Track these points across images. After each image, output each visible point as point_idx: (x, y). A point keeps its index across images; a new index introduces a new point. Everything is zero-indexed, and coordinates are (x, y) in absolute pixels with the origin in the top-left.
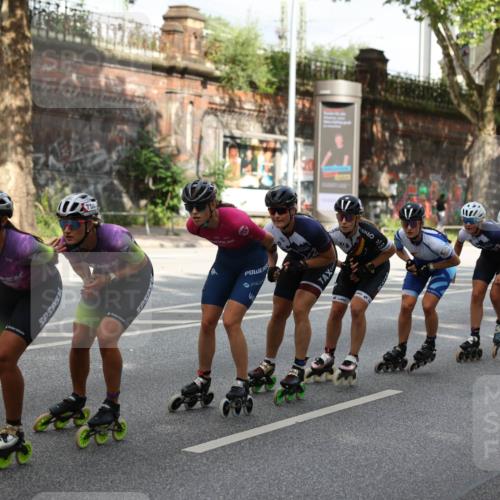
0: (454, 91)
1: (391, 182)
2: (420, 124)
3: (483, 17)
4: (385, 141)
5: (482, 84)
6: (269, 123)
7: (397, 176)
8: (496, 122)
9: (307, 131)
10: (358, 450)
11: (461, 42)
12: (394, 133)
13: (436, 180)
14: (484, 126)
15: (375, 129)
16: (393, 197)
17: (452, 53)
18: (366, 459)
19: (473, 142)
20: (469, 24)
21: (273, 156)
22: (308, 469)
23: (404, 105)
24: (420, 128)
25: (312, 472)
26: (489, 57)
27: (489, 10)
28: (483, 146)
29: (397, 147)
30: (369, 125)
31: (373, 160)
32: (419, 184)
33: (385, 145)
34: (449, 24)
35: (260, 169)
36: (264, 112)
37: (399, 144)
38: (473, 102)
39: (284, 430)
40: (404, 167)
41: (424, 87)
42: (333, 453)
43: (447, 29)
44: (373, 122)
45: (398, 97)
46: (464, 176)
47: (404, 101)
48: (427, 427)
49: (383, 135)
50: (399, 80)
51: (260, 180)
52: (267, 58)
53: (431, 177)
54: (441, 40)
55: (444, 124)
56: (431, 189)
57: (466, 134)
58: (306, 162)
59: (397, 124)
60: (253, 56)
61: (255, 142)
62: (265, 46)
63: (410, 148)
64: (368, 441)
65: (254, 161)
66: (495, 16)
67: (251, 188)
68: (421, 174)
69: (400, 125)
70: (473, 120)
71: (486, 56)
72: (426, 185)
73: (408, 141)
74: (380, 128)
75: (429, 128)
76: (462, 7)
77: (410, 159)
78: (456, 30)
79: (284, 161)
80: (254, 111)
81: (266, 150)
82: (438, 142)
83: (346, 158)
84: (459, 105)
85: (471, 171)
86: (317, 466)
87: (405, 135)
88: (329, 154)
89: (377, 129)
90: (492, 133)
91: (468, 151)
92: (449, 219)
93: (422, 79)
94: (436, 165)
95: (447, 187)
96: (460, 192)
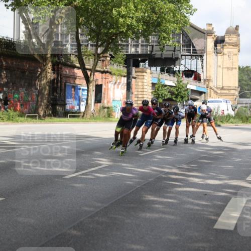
2: (14, 63)
7: (3, 90)
8: (52, 62)
12: (1, 68)
13: (22, 91)
14: (46, 64)
19: (41, 72)
23: (6, 53)
24: (14, 65)
28: (46, 74)
29: (3, 74)
32: (14, 93)
40: (6, 85)
45: (3, 50)
46: (37, 89)
47: (6, 51)
48: (18, 216)
50: (3, 41)
53: (20, 89)
55: (26, 63)
56: (20, 96)
57: (38, 68)
59: (2, 63)
63: (9, 75)
68: (15, 87)
69: (4, 63)
70: (41, 61)
72: (18, 94)
73: (8, 71)
75: (19, 65)
77: (9, 80)
82: (23, 72)
85: (40, 87)
90: (50, 67)
91: (39, 76)
92: (29, 111)
93: (15, 40)
94: (22, 83)
95: (28, 95)
96: (35, 97)
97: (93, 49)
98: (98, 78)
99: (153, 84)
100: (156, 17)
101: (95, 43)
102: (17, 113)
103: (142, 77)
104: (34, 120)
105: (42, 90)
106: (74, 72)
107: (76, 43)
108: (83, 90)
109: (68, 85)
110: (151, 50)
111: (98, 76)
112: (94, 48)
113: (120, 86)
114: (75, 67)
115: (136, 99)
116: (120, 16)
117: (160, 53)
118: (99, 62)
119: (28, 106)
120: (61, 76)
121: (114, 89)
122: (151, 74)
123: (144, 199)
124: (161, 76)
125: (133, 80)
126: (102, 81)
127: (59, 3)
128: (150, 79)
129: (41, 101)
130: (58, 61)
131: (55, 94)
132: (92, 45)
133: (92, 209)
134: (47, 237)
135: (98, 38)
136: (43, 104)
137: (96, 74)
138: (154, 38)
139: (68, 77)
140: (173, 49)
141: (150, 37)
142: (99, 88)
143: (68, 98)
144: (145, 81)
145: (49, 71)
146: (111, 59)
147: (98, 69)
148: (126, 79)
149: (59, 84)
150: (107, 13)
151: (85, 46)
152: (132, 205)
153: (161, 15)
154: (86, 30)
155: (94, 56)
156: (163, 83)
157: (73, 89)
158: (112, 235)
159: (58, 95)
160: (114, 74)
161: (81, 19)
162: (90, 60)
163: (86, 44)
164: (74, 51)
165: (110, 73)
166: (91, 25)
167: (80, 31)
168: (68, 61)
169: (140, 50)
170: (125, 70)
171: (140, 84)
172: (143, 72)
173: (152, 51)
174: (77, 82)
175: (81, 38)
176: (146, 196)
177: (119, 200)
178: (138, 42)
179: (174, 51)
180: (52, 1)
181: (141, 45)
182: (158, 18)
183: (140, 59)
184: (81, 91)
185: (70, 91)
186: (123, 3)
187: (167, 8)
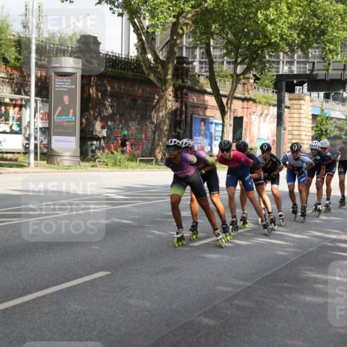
0: (145, 65)
1: (103, 128)
2: (123, 87)
3: (165, 13)
4: (99, 99)
5: (165, 59)
6: (17, 87)
7: (107, 124)
8: (174, 86)
9: (44, 92)
10: (80, 314)
11: (150, 30)
12: (104, 94)
13: (133, 126)
14: (166, 89)
15: (91, 91)
16: (104, 138)
17: (144, 38)
18: (86, 321)
19: (159, 100)
20: (156, 19)
21: (20, 110)
22: (45, 329)
23: (111, 74)
24: (122, 90)
25: (48, 332)
26: (169, 41)
27: (169, 9)
28: (166, 103)
29: (107, 103)
30: (87, 88)
31: (90, 113)
32: (122, 129)
33: (98, 102)
34: (142, 19)
35: (11, 119)
36: (13, 79)
37: (108, 102)
38: (159, 72)
39: (28, 302)
40: (111, 117)
41: (125, 62)
42: (63, 318)
43: (140, 22)
44: (90, 86)
45: (107, 69)
46: (152, 123)
47: (111, 71)
48: (128, 297)
49: (97, 95)
50: (107, 57)
51: (11, 127)
52: (15, 41)
53: (130, 124)
54: (136, 30)
56: (130, 132)
57: (154, 95)
58: (43, 114)
59: (106, 87)
60: (5, 40)
61: (7, 100)
62: (14, 33)
63: (115, 104)
64: (87, 308)
65: (7, 113)
66: (174, 14)
67: (4, 132)
68: (123, 121)
69: (109, 88)
70: (159, 85)
71: (167, 41)
72: (127, 130)
73: (115, 99)
74: (94, 90)
75: (128, 90)
76: (151, 7)
77: (115, 111)
78: (146, 23)
79: (27, 114)
80: (6, 78)
81: (15, 106)
82: (134, 100)
83: (71, 111)
84: (149, 74)
85: (157, 120)
86: (51, 327)
87: (112, 95)
88: (60, 109)
89: (92, 91)
90: (171, 93)
91: (156, 105)
92: (142, 153)
93: (123, 56)
94: (134, 116)
95: (141, 131)
96: (150, 134)
97: (229, 68)
98: (238, 107)
99: (314, 117)
100: (318, 23)
101: (233, 60)
102: (126, 156)
103: (298, 107)
104: (149, 166)
105: (160, 124)
106: (204, 100)
107: (207, 60)
108: (216, 124)
109: (196, 118)
110: (311, 68)
111: (237, 104)
112: (232, 66)
113: (268, 119)
114: (205, 92)
115: (290, 137)
116: (267, 21)
117: (324, 72)
118: (239, 85)
119: (141, 147)
120: (186, 105)
121: (259, 122)
122: (311, 101)
123: (302, 275)
124: (325, 105)
125: (286, 110)
126: (243, 112)
127: (184, 4)
128: (310, 108)
129: (159, 140)
130: (182, 84)
131: (178, 130)
132: (229, 63)
133: (230, 289)
134: (167, 326)
135: (237, 53)
136: (161, 143)
137: (235, 102)
138: (315, 52)
139: (195, 106)
140: (343, 68)
141: (310, 50)
142: (238, 122)
143: (196, 136)
144: (302, 111)
145: (170, 98)
146: (255, 81)
147: (237, 95)
148: (276, 109)
149: (184, 116)
150: (250, 18)
151: (220, 63)
152: (285, 285)
153: (325, 21)
154: (221, 41)
155: (233, 77)
156: (327, 115)
157: (202, 123)
158: (258, 325)
159: (181, 132)
160: (260, 103)
161: (214, 26)
162: (227, 83)
163: (221, 60)
164: (204, 70)
165: (254, 101)
166: (227, 34)
167: (212, 43)
168: (196, 85)
169: (295, 69)
170: (275, 96)
171: (296, 116)
172: (300, 99)
173: (312, 70)
174: (209, 113)
175: (215, 53)
176: (306, 272)
177: (267, 276)
178: (292, 57)
179: (344, 70)
180: (174, 2)
181: (297, 62)
182: (322, 23)
183: (295, 82)
184: (213, 125)
185: (198, 126)
186: (273, 3)
187: (334, 10)
